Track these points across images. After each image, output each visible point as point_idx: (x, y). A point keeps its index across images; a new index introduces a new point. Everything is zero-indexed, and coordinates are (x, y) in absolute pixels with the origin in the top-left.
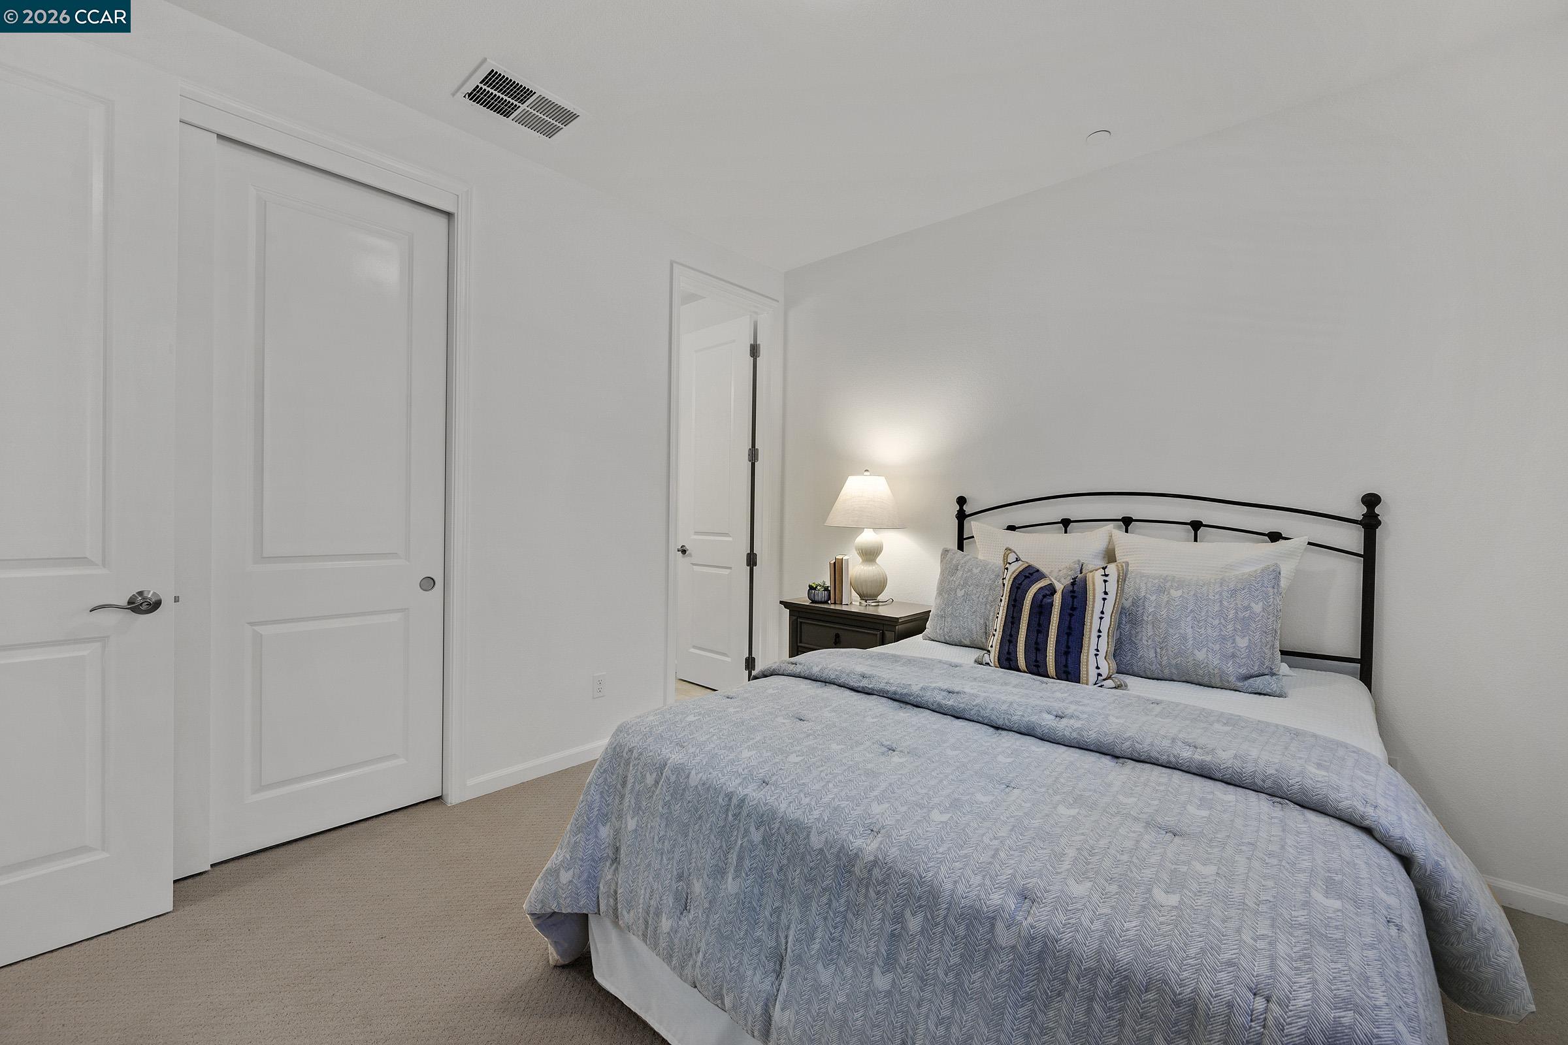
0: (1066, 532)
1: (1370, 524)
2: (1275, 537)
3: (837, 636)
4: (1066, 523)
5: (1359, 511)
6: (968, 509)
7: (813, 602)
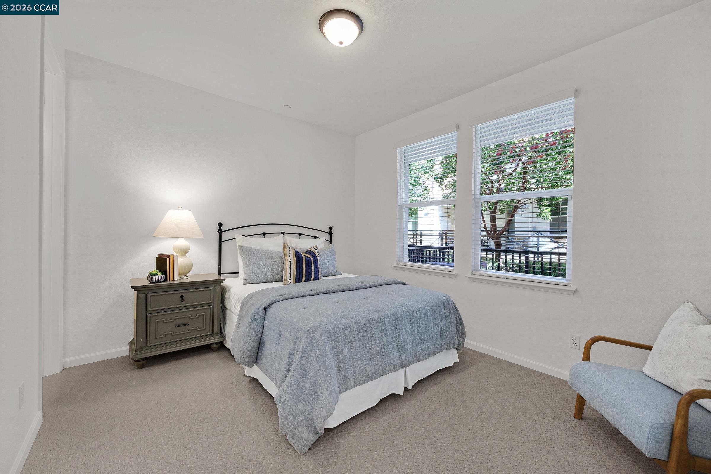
0: (264, 238)
1: (331, 234)
2: (316, 237)
3: (182, 297)
4: (264, 234)
5: (328, 231)
6: (223, 228)
7: (151, 283)
